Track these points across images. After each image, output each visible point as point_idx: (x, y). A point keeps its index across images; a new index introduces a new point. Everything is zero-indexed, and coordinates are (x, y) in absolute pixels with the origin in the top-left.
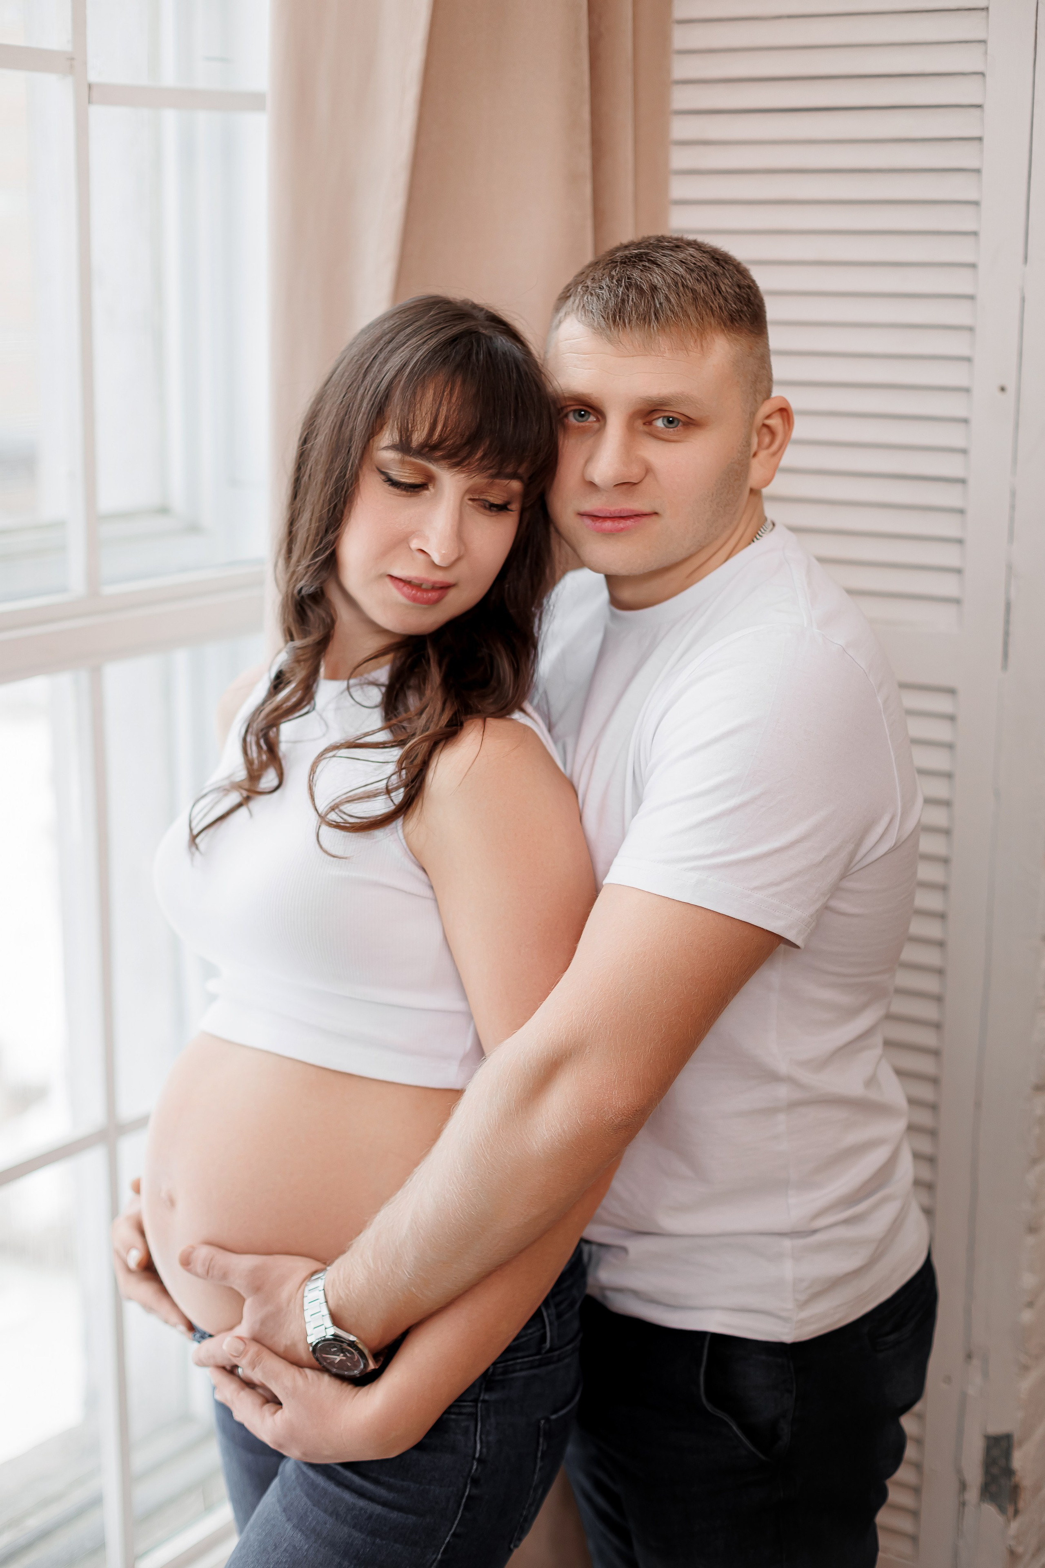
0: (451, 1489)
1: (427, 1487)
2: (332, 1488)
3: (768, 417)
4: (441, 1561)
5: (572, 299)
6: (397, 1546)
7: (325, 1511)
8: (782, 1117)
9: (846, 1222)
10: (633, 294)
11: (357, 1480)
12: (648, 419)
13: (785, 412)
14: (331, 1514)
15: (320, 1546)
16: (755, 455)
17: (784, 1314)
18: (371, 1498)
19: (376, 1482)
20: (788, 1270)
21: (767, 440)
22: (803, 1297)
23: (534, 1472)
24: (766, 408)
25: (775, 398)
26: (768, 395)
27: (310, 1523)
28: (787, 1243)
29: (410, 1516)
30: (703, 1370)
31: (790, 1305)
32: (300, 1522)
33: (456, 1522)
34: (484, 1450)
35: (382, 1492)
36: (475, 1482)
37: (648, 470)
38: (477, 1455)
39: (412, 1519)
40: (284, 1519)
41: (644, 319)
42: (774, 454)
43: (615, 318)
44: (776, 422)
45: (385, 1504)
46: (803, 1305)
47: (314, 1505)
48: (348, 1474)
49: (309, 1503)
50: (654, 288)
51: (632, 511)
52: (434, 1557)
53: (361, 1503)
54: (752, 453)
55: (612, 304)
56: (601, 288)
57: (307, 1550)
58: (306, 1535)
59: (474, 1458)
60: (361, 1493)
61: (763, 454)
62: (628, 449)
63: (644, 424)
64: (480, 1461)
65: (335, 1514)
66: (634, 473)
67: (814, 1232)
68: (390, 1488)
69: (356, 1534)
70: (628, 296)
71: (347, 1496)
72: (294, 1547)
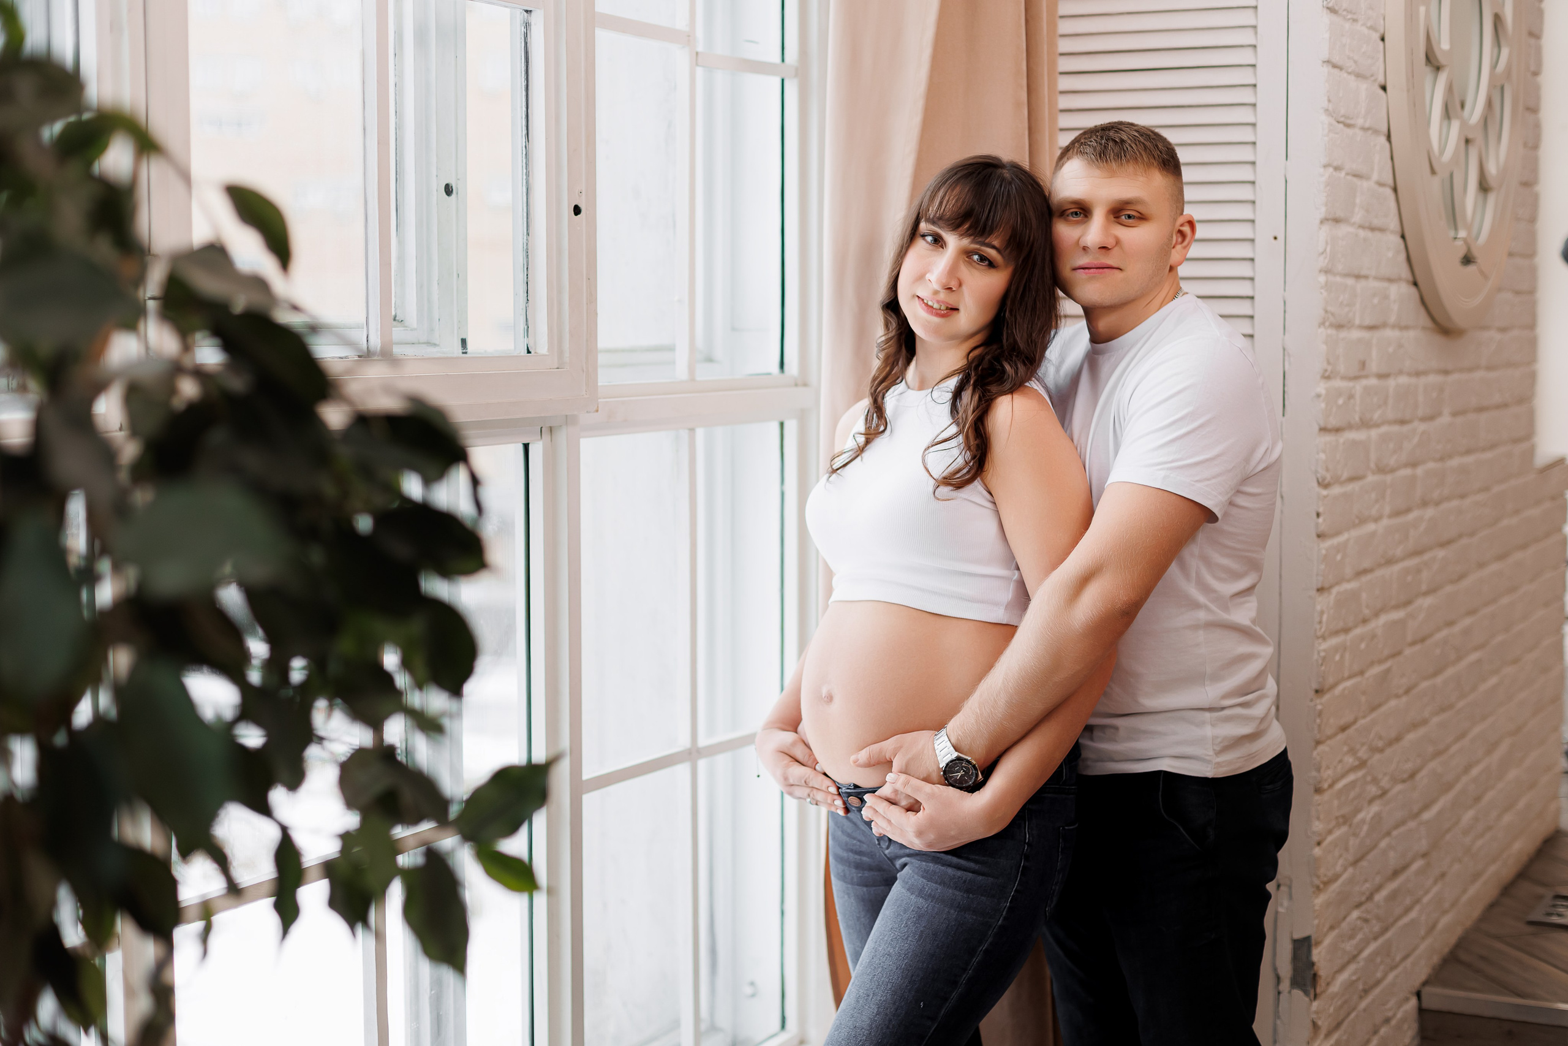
0: (1013, 861)
1: (999, 860)
2: (939, 868)
3: (1182, 225)
4: (1009, 907)
5: (1071, 151)
6: (983, 898)
7: (936, 883)
8: (1201, 632)
9: (1241, 705)
10: (1111, 144)
11: (955, 860)
12: (1117, 215)
13: (1191, 224)
14: (940, 884)
15: (935, 903)
16: (1174, 247)
17: (1207, 758)
18: (965, 869)
19: (968, 859)
20: (1209, 731)
21: (1180, 240)
22: (1218, 748)
23: (1058, 862)
24: (1181, 220)
25: (1186, 215)
26: (1182, 213)
27: (927, 892)
28: (1207, 715)
29: (989, 878)
30: (1160, 793)
31: (1211, 753)
32: (921, 893)
33: (1017, 882)
34: (1031, 838)
35: (972, 865)
36: (1027, 858)
37: (1118, 242)
38: (1027, 841)
39: (991, 880)
40: (909, 894)
41: (1118, 157)
42: (1185, 248)
43: (1101, 155)
44: (1186, 229)
45: (973, 872)
46: (1218, 753)
47: (928, 881)
48: (949, 858)
49: (924, 881)
50: (1122, 141)
51: (1109, 265)
52: (1005, 905)
53: (959, 873)
54: (1172, 246)
55: (1098, 148)
56: (1091, 141)
57: (927, 908)
58: (925, 899)
59: (1025, 842)
60: (958, 868)
61: (1179, 247)
62: (1106, 229)
63: (1114, 218)
64: (1028, 844)
65: (942, 883)
66: (1110, 242)
67: (1223, 709)
68: (976, 862)
69: (957, 893)
70: (1108, 144)
71: (950, 871)
72: (918, 908)
